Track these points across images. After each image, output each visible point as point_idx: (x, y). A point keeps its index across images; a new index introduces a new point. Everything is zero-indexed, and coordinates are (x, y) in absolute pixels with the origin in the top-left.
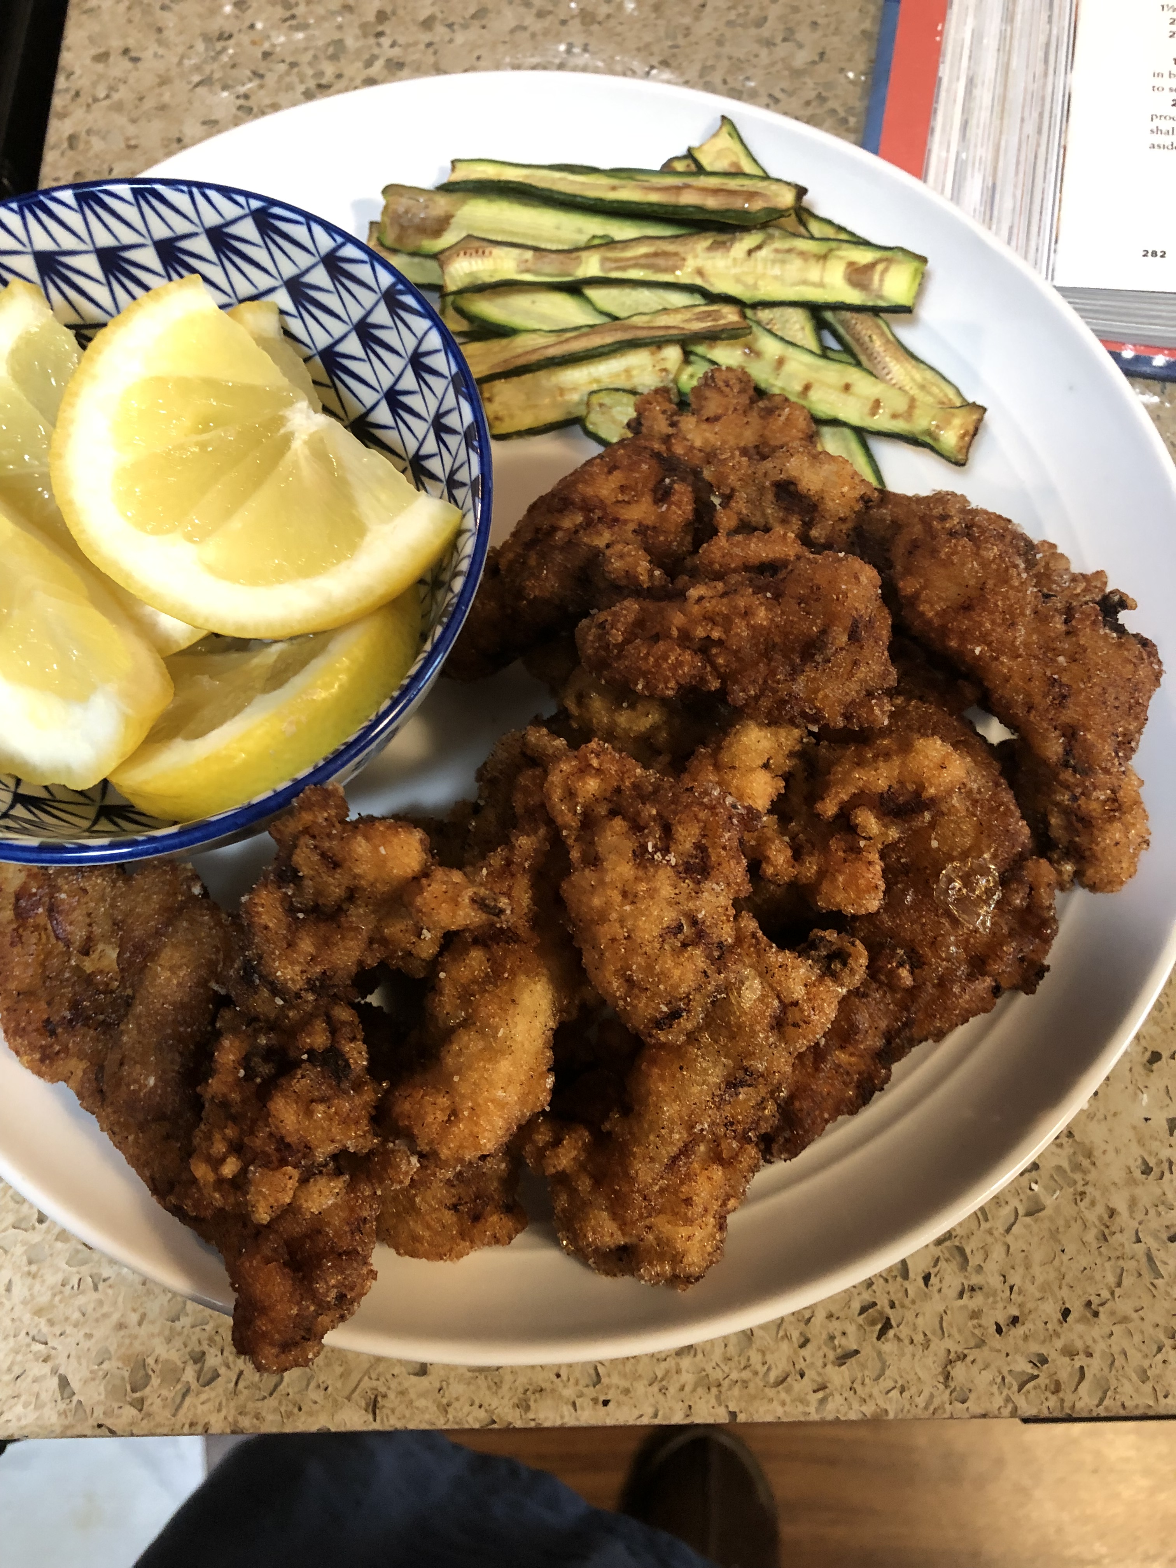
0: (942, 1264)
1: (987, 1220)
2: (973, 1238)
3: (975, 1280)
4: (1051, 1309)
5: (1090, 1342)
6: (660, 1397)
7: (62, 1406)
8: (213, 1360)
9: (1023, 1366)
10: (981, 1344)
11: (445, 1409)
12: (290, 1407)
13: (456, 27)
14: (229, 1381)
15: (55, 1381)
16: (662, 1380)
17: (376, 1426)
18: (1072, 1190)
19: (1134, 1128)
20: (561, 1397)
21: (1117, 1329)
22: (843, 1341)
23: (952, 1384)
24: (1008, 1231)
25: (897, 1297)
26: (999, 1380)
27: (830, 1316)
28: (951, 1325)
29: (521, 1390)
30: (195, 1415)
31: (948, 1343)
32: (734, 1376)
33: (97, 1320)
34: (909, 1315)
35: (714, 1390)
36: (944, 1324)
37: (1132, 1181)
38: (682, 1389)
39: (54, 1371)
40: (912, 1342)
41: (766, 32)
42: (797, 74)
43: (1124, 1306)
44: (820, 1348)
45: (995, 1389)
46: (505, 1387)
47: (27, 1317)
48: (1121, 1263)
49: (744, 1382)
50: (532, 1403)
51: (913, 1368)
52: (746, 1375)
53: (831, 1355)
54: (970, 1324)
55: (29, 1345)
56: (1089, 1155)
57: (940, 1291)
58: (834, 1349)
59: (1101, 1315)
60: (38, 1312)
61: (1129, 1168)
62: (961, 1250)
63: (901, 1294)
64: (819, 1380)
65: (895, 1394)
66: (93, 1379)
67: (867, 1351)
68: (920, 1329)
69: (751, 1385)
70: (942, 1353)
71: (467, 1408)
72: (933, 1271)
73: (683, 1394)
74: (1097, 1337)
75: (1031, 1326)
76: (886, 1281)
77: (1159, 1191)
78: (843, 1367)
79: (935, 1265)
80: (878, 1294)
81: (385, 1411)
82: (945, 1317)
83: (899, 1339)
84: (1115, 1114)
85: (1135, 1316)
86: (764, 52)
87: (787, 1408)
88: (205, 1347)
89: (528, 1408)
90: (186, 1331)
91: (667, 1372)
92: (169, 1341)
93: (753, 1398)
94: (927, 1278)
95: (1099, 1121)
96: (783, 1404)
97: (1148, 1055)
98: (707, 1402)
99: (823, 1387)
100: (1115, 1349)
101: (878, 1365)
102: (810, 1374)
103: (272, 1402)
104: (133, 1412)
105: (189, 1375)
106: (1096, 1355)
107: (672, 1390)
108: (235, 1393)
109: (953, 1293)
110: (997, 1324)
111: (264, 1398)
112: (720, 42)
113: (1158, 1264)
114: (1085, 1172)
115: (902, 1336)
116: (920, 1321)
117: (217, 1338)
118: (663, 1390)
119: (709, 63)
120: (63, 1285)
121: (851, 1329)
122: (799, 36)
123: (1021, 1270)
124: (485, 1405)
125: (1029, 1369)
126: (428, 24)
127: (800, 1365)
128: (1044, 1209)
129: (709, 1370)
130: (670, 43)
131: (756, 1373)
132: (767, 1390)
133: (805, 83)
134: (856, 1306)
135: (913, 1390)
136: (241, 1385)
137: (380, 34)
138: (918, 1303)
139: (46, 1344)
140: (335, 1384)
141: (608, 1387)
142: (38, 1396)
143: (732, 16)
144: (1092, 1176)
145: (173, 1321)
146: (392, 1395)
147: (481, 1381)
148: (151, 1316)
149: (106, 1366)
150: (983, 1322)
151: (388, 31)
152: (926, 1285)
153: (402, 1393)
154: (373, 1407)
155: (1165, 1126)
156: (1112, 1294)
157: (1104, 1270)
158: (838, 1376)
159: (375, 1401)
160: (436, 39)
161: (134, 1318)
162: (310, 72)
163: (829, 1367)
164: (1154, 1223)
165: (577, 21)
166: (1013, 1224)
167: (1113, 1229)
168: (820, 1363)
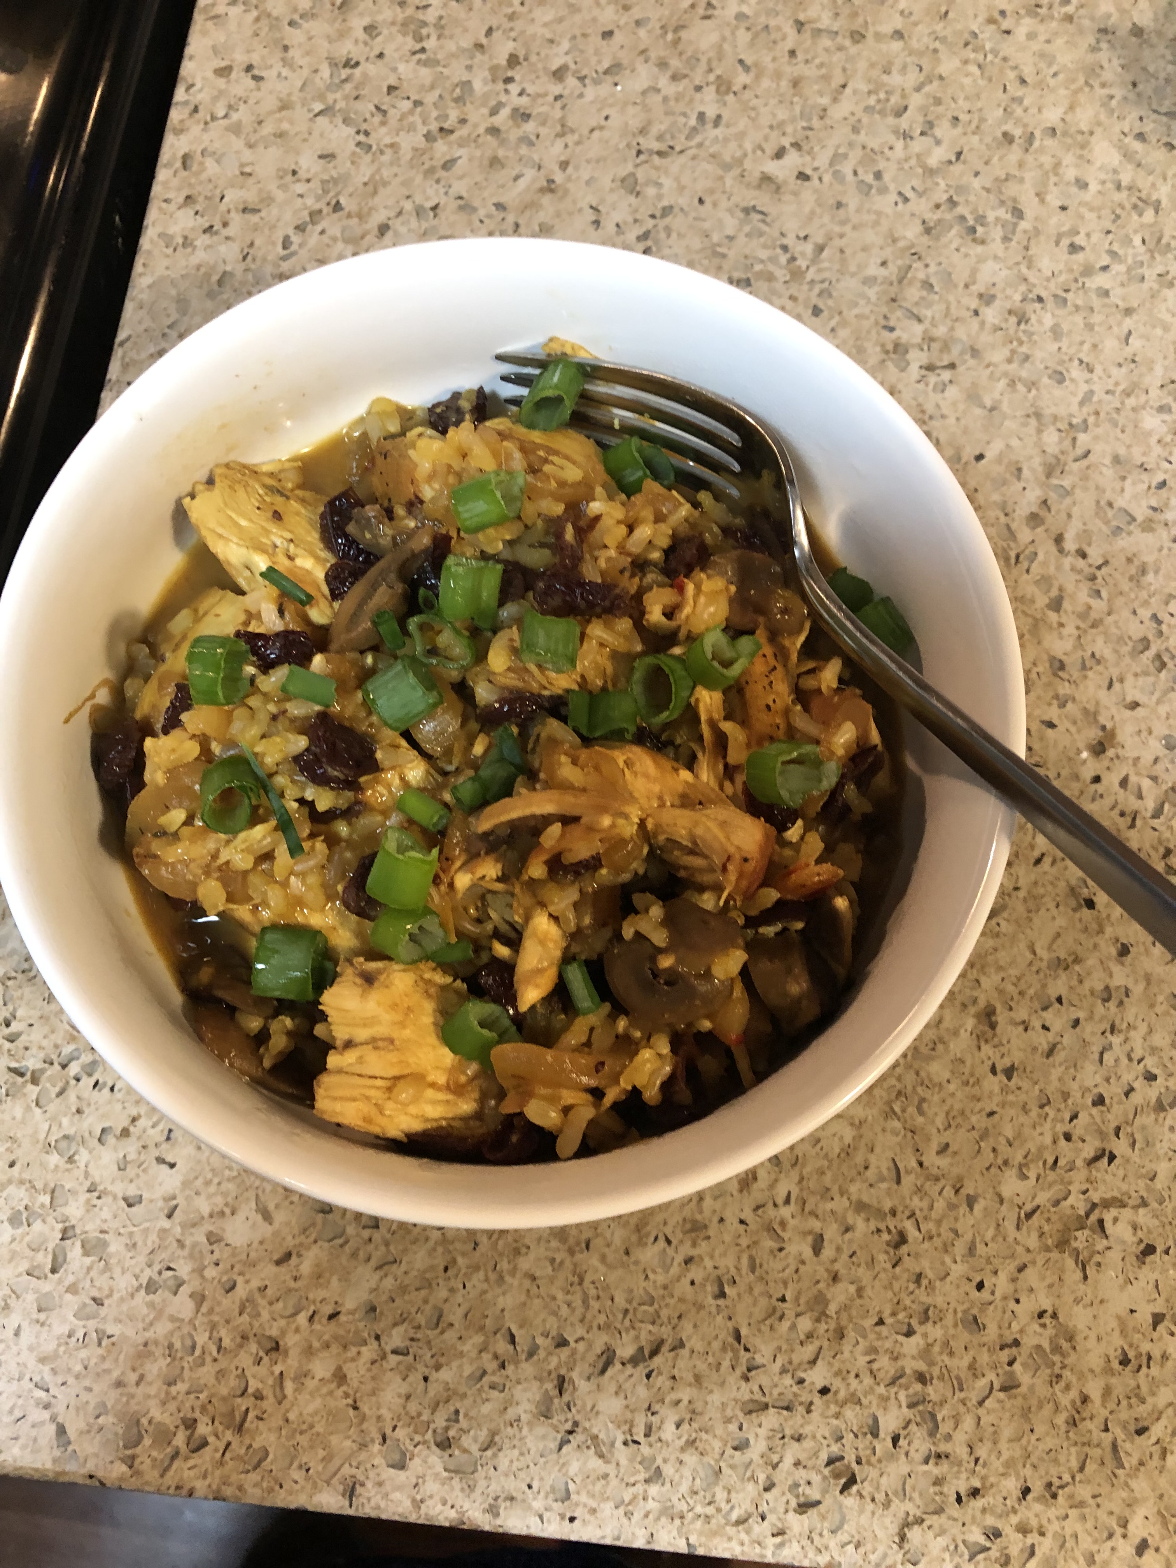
0: (913, 1427)
1: (961, 1390)
2: (947, 1406)
3: (943, 1448)
4: (1012, 1485)
5: (1044, 1522)
6: (625, 1521)
7: (57, 1453)
8: (203, 1429)
9: (977, 1536)
10: (939, 1511)
11: (417, 1504)
12: (272, 1483)
13: (587, 81)
14: (216, 1450)
15: (52, 1428)
16: (629, 1504)
17: (351, 1512)
18: (1048, 1371)
19: (1119, 1317)
20: (530, 1508)
21: (1073, 1513)
22: (808, 1491)
23: (906, 1546)
24: (981, 1403)
25: (864, 1454)
26: (952, 1548)
27: (797, 1464)
28: (914, 1489)
29: (492, 1495)
30: (182, 1479)
31: (909, 1507)
32: (699, 1509)
33: (98, 1375)
34: (873, 1473)
35: (677, 1522)
36: (908, 1488)
37: (1108, 1371)
38: (646, 1516)
39: (53, 1419)
40: (873, 1500)
41: (904, 123)
42: (930, 172)
43: (1083, 1492)
44: (784, 1494)
45: (947, 1556)
46: (478, 1491)
47: (32, 1363)
48: (1086, 1449)
49: (707, 1516)
50: (501, 1511)
51: (871, 1525)
52: (710, 1510)
53: (793, 1503)
54: (932, 1490)
55: (30, 1391)
56: (1071, 1339)
57: (907, 1454)
58: (797, 1496)
59: (1060, 1498)
60: (42, 1360)
61: (1107, 1356)
62: (933, 1416)
63: (869, 1452)
64: (780, 1525)
65: (850, 1548)
66: (89, 1432)
67: (828, 1502)
68: (883, 1488)
69: (713, 1521)
70: (902, 1515)
71: (440, 1507)
72: (903, 1433)
73: (646, 1521)
74: (1053, 1518)
75: (991, 1500)
76: (856, 1436)
77: (1133, 1383)
78: (804, 1516)
79: (905, 1428)
80: (847, 1448)
81: (361, 1500)
82: (908, 1480)
83: (861, 1496)
84: (1102, 1302)
85: (1091, 1502)
86: (899, 145)
87: (745, 1548)
88: (197, 1414)
89: (497, 1515)
90: (180, 1398)
91: (635, 1497)
92: (164, 1403)
93: (714, 1534)
94: (895, 1440)
95: (1085, 1307)
96: (742, 1544)
97: (1142, 1247)
98: (670, 1532)
99: (781, 1533)
100: (1068, 1532)
101: (837, 1517)
102: (771, 1518)
103: (254, 1477)
104: (124, 1468)
105: (180, 1440)
106: (1049, 1535)
107: (637, 1516)
108: (221, 1463)
109: (918, 1457)
110: (958, 1494)
111: (248, 1472)
112: (856, 130)
113: (1122, 1454)
114: (1063, 1355)
115: (864, 1493)
116: (884, 1480)
117: (209, 1407)
118: (628, 1515)
119: (841, 151)
120: (69, 1336)
121: (816, 1479)
122: (938, 132)
123: (988, 1444)
124: (457, 1507)
125: (982, 1540)
126: (559, 74)
127: (763, 1508)
128: (1018, 1386)
129: (675, 1500)
130: (805, 124)
131: (719, 1510)
132: (728, 1528)
133: (937, 184)
134: (824, 1456)
135: (869, 1547)
136: (228, 1455)
137: (509, 80)
138: (884, 1463)
139: (48, 1391)
140: (316, 1468)
141: (577, 1504)
142: (35, 1440)
143: (872, 101)
144: (1071, 1360)
145: (169, 1385)
146: (369, 1484)
147: (456, 1482)
148: (149, 1378)
149: (101, 1420)
150: (945, 1490)
151: (517, 78)
152: (895, 1446)
153: (380, 1484)
154: (351, 1493)
155: (1150, 1320)
156: (1073, 1478)
157: (1069, 1454)
158: (797, 1523)
159: (353, 1489)
160: (566, 93)
161: (133, 1377)
162: (435, 114)
163: (791, 1514)
164: (1124, 1414)
165: (713, 88)
166: (987, 1397)
167: (1084, 1415)
168: (782, 1510)
